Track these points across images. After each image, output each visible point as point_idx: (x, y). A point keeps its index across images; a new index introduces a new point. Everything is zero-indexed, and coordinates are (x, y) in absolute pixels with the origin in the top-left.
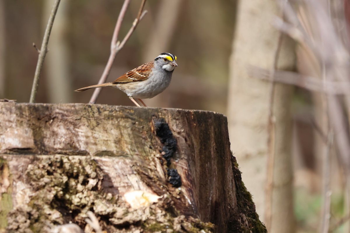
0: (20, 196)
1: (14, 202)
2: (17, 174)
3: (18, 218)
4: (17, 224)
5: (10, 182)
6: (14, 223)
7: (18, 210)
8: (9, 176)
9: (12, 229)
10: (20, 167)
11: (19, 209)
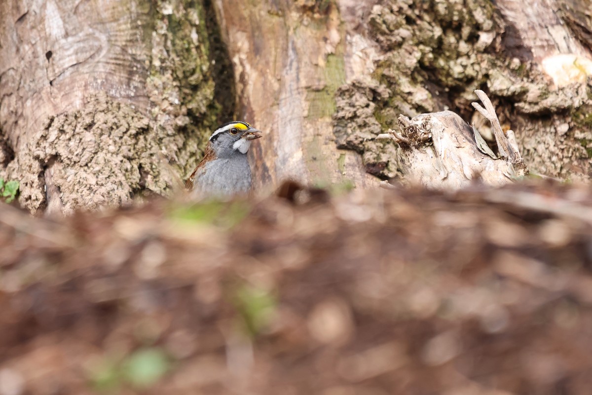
0: (358, 60)
1: (348, 70)
2: (353, 21)
3: (354, 98)
4: (353, 110)
5: (341, 36)
6: (347, 108)
7: (354, 85)
8: (339, 25)
9: (343, 117)
10: (359, 9)
11: (355, 82)
